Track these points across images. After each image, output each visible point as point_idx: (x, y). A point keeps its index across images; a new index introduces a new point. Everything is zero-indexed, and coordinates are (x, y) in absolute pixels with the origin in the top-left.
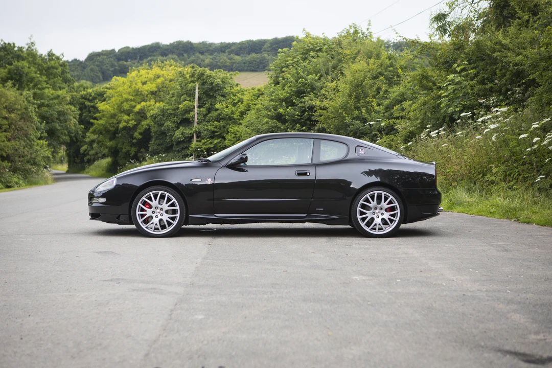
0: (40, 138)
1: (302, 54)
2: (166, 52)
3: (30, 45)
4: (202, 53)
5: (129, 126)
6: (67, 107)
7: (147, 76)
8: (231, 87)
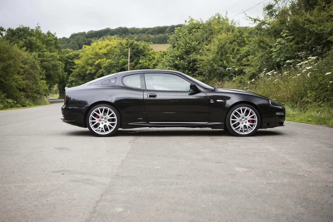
0: (42, 79)
1: (188, 30)
2: (113, 33)
3: (38, 28)
4: (133, 34)
5: (92, 73)
6: (58, 62)
7: (102, 45)
8: (148, 51)
